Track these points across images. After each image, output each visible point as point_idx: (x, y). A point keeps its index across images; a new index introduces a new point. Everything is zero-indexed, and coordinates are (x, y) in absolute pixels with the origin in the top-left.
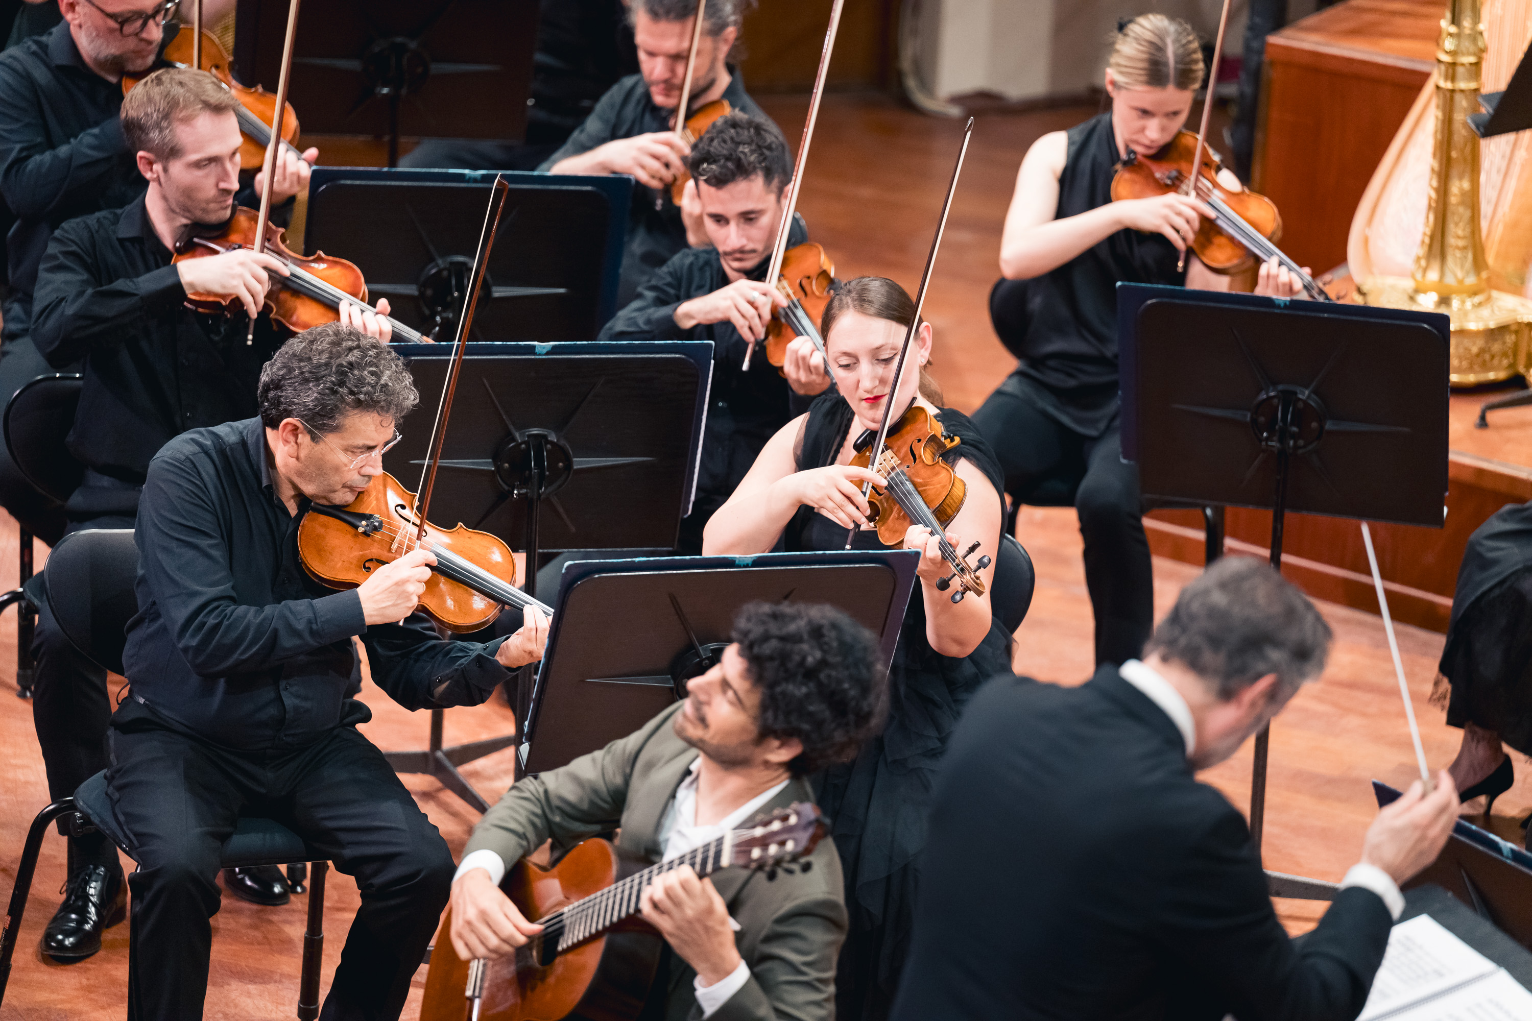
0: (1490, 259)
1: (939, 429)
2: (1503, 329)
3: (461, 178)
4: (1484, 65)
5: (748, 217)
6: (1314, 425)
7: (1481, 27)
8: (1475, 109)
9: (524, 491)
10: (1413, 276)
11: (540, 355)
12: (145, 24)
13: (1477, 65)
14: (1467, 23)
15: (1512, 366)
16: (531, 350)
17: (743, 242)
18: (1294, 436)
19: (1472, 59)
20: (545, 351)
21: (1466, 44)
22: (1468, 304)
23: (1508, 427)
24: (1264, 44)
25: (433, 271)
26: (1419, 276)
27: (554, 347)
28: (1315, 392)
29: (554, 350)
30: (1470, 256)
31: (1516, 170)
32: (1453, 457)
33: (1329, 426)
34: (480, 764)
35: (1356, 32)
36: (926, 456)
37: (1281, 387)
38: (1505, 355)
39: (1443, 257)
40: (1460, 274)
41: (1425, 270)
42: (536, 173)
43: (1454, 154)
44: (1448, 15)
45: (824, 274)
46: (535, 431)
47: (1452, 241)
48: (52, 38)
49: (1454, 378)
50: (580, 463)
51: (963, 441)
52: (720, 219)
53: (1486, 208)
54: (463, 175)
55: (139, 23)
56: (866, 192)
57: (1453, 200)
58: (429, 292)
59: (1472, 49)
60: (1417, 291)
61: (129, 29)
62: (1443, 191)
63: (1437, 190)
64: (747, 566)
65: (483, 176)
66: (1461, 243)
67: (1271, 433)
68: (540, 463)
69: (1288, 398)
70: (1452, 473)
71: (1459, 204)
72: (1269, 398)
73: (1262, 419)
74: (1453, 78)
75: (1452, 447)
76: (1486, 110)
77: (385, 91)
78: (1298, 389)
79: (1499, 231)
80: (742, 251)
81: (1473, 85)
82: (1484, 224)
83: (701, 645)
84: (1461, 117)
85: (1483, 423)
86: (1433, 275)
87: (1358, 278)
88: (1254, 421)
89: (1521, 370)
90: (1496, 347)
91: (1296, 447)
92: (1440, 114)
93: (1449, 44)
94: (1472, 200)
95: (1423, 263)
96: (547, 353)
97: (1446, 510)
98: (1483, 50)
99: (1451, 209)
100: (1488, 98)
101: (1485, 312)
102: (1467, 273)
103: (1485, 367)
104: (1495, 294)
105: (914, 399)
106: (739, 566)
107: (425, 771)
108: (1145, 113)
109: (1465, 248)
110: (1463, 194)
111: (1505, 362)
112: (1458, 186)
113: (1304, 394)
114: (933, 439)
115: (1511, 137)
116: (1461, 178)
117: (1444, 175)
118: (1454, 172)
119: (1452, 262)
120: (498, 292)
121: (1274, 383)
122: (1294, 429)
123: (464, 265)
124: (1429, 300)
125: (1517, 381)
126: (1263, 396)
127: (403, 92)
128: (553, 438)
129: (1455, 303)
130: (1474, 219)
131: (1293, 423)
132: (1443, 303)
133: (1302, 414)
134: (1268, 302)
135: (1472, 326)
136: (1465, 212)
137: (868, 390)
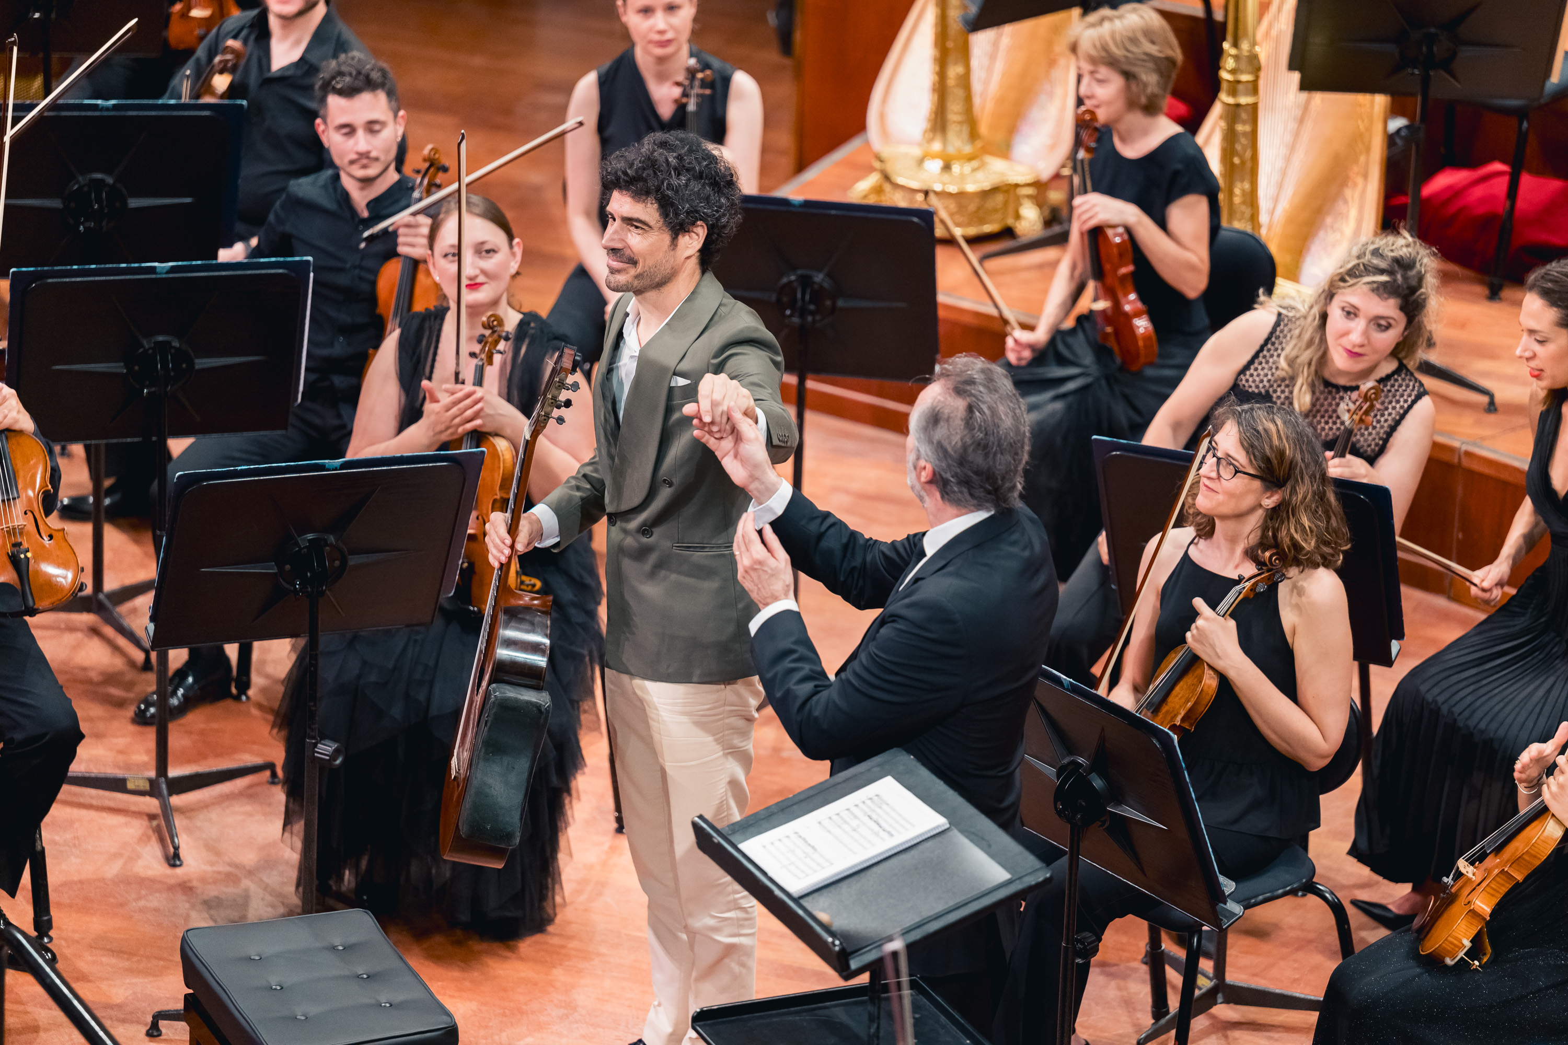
0: (983, 129)
2: (995, 190)
5: (372, 127)
6: (828, 303)
8: (965, 8)
9: (153, 389)
10: (920, 145)
11: (160, 274)
15: (1003, 219)
16: (153, 270)
17: (370, 149)
18: (812, 313)
20: (165, 271)
22: (967, 170)
25: (76, 187)
26: (925, 146)
27: (172, 267)
28: (829, 275)
29: (173, 270)
30: (966, 129)
31: (1001, 53)
33: (840, 303)
37: (800, 272)
38: (996, 211)
39: (944, 129)
40: (959, 144)
41: (931, 140)
42: (160, 102)
43: (950, 44)
46: (161, 338)
47: (951, 117)
50: (202, 363)
52: (348, 129)
53: (977, 86)
54: (97, 105)
56: (478, 61)
57: (951, 82)
58: (72, 205)
60: (924, 159)
62: (942, 74)
63: (938, 74)
64: (336, 469)
65: (114, 105)
66: (959, 118)
67: (794, 310)
68: (165, 365)
69: (806, 281)
71: (956, 85)
72: (791, 282)
73: (785, 299)
76: (972, 9)
77: (37, 15)
78: (814, 273)
79: (990, 106)
80: (367, 156)
82: (977, 101)
83: (299, 536)
84: (955, 14)
86: (937, 146)
87: (876, 145)
88: (779, 301)
89: (1010, 222)
90: (990, 205)
91: (814, 321)
92: (936, 14)
94: (965, 81)
95: (929, 135)
96: (167, 273)
99: (949, 90)
101: (980, 175)
102: (965, 143)
103: (982, 221)
104: (987, 158)
106: (329, 470)
107: (89, 610)
109: (960, 123)
110: (958, 77)
111: (997, 217)
112: (955, 71)
113: (819, 277)
115: (996, 30)
116: (956, 63)
117: (942, 62)
118: (951, 59)
119: (952, 135)
120: (134, 203)
121: (794, 268)
122: (812, 307)
123: (102, 181)
124: (934, 166)
125: (1008, 233)
126: (785, 280)
127: (53, 16)
128: (176, 344)
129: (956, 168)
130: (968, 99)
131: (811, 302)
132: (947, 167)
133: (818, 295)
134: (785, 202)
135: (971, 188)
136: (960, 93)
137: (470, 279)
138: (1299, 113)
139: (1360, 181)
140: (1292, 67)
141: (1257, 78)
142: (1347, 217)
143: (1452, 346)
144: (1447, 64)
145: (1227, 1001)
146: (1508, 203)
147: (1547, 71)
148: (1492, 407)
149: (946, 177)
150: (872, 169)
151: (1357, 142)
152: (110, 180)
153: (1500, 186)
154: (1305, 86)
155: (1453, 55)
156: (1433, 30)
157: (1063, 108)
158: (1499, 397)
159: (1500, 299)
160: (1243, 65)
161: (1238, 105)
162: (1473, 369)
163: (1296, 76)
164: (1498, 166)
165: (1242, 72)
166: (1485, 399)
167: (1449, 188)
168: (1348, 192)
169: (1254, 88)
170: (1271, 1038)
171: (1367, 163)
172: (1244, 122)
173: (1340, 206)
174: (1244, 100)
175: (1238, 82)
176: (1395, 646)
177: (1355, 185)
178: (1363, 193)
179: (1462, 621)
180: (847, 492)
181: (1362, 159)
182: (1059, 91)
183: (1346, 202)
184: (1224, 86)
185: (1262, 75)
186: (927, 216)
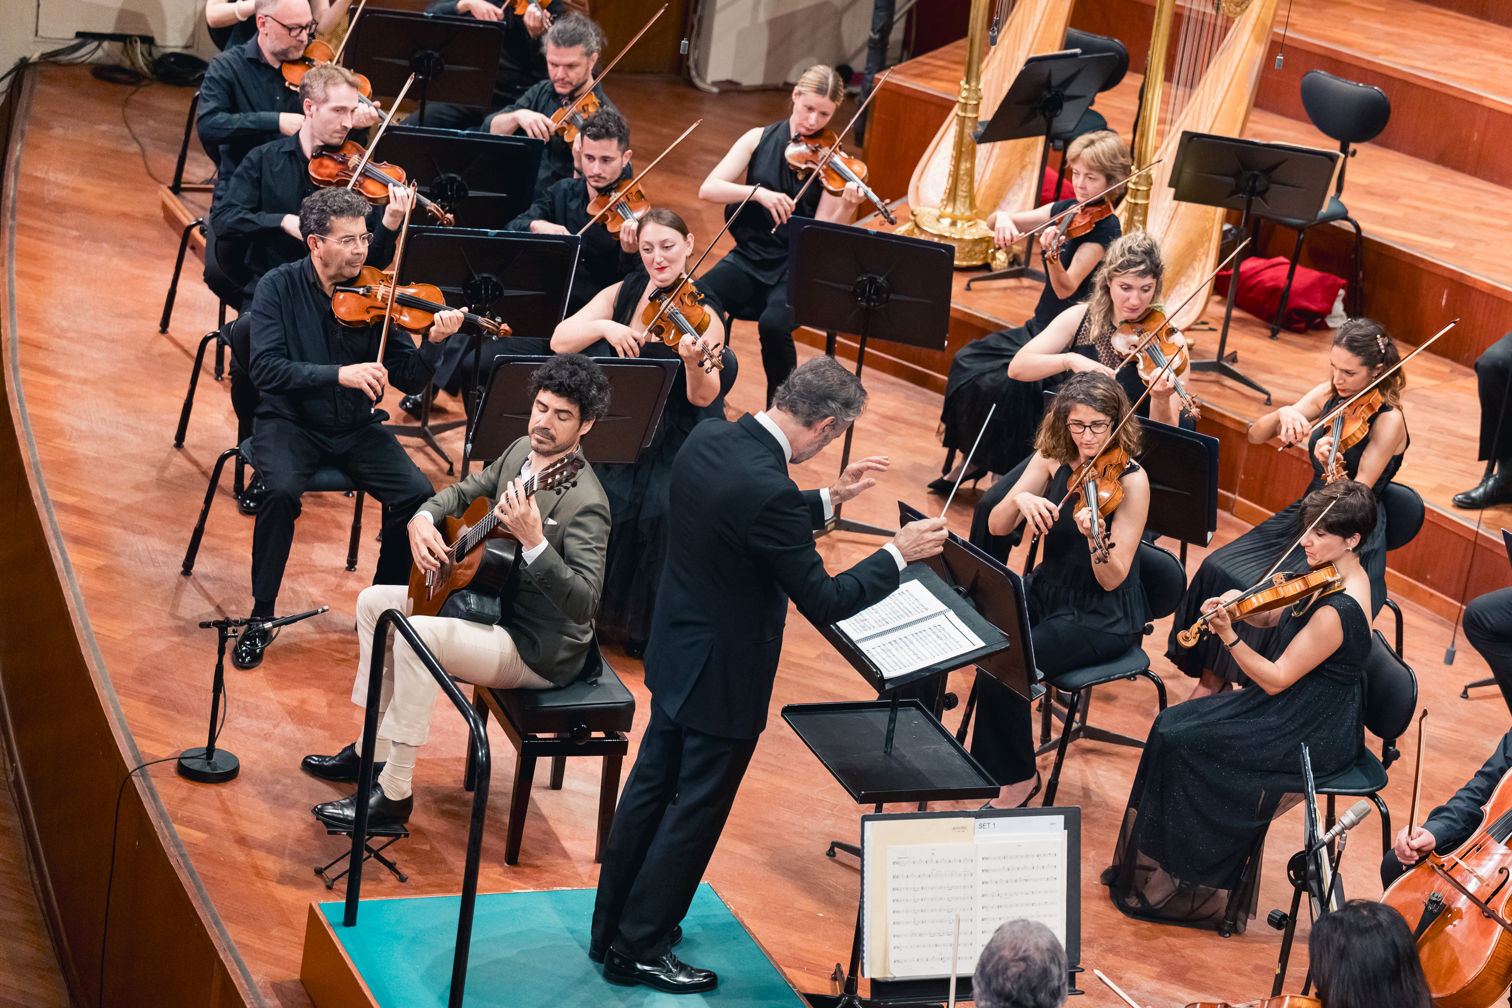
0: (978, 203)
1: (694, 289)
2: (981, 240)
3: (456, 134)
4: (981, 106)
5: (605, 159)
6: (884, 296)
7: (980, 86)
8: (975, 128)
9: (478, 306)
10: (939, 208)
11: (490, 236)
12: (301, 32)
13: (977, 105)
14: (973, 84)
15: (985, 258)
16: (486, 233)
17: (601, 172)
18: (874, 301)
19: (975, 102)
20: (492, 235)
21: (973, 95)
22: (966, 226)
23: (981, 291)
24: (873, 78)
25: (438, 181)
26: (942, 209)
27: (495, 233)
28: (886, 279)
29: (498, 235)
30: (968, 202)
31: (993, 159)
32: (952, 305)
33: (892, 296)
34: (448, 434)
35: (918, 76)
36: (687, 300)
37: (869, 275)
38: (981, 253)
39: (955, 200)
40: (963, 210)
41: (946, 206)
43: (963, 149)
44: (965, 79)
45: (639, 191)
46: (485, 275)
47: (960, 193)
48: (248, 46)
49: (956, 263)
50: (508, 293)
51: (706, 296)
52: (591, 158)
53: (977, 177)
55: (298, 31)
57: (962, 172)
58: (436, 191)
59: (975, 97)
60: (941, 217)
61: (294, 33)
62: (957, 167)
63: (954, 166)
66: (964, 194)
67: (862, 297)
68: (487, 292)
69: (872, 281)
70: (952, 314)
71: (965, 174)
72: (863, 280)
73: (859, 291)
74: (965, 111)
75: (952, 300)
76: (981, 130)
77: (421, 77)
78: (878, 277)
79: (983, 189)
80: (599, 176)
81: (975, 115)
82: (976, 185)
84: (968, 131)
85: (968, 288)
86: (949, 210)
87: (912, 206)
88: (855, 290)
89: (989, 261)
90: (978, 249)
91: (875, 306)
92: (958, 129)
93: (964, 94)
94: (971, 173)
95: (945, 203)
96: (494, 236)
97: (946, 343)
98: (981, 98)
99: (960, 177)
100: (982, 123)
101: (973, 230)
102: (966, 210)
103: (972, 258)
104: (979, 221)
105: (681, 274)
107: (418, 436)
108: (811, 109)
109: (965, 197)
110: (967, 169)
111: (982, 257)
112: (965, 165)
113: (880, 280)
114: (692, 293)
115: (992, 144)
116: (966, 161)
117: (958, 159)
118: (963, 159)
119: (959, 203)
120: (471, 193)
121: (866, 273)
122: (874, 297)
123: (455, 178)
124: (946, 222)
125: (987, 267)
126: (860, 279)
127: (430, 78)
128: (494, 279)
129: (959, 224)
130: (971, 182)
131: (874, 294)
132: (954, 224)
133: (879, 290)
134: (865, 232)
135: (967, 237)
136: (967, 179)
137: (658, 264)
138: (1172, 213)
139: (1204, 258)
140: (1171, 185)
141: (1149, 190)
142: (1194, 278)
143: (1247, 363)
144: (1262, 194)
145: (1085, 737)
146: (1288, 282)
147: (1320, 207)
148: (1268, 402)
149: (953, 230)
150: (908, 220)
151: (1204, 235)
152: (459, 179)
153: (1283, 271)
154: (1177, 197)
155: (1267, 189)
156: (1256, 173)
157: (1028, 195)
158: (1273, 397)
159: (1277, 339)
160: (1142, 181)
161: (1136, 204)
162: (1259, 378)
163: (1172, 190)
164: (1282, 259)
165: (1141, 185)
166: (1265, 397)
167: (1253, 268)
168: (1196, 264)
169: (1147, 196)
170: (1108, 761)
171: (1209, 247)
172: (1139, 215)
173: (1190, 272)
174: (1140, 201)
175: (1138, 190)
176: (1210, 535)
177: (1201, 260)
178: (1205, 264)
179: (1238, 528)
180: (876, 413)
181: (1206, 245)
182: (1026, 185)
183: (1194, 270)
184: (1130, 191)
185: (1152, 187)
186: (951, 249)
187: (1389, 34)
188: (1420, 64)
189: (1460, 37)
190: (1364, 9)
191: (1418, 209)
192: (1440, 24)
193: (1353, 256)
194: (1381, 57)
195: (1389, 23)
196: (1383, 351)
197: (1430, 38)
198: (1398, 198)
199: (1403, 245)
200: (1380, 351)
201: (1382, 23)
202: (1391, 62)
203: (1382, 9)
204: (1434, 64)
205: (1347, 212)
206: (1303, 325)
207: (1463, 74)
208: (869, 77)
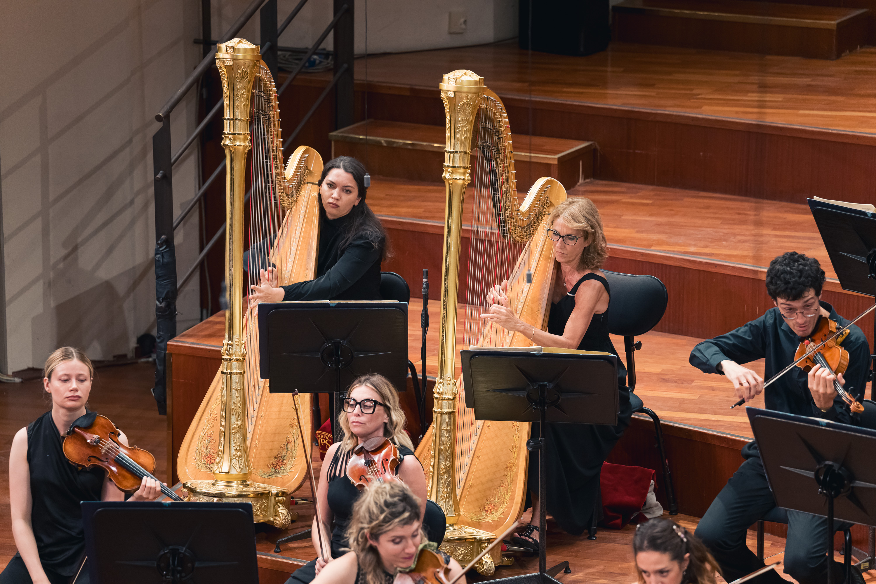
6: (189, 565)
13: (243, 360)
14: (237, 339)
15: (266, 515)
18: (179, 572)
19: (240, 357)
21: (237, 350)
24: (166, 345)
28: (188, 548)
30: (243, 460)
33: (197, 565)
37: (171, 547)
38: (263, 509)
40: (239, 469)
47: (233, 452)
57: (233, 431)
59: (239, 352)
62: (227, 426)
63: (224, 427)
66: (238, 454)
67: (168, 571)
69: (175, 553)
71: (237, 432)
72: (165, 554)
73: (162, 565)
74: (230, 367)
78: (179, 548)
81: (241, 371)
88: (158, 566)
89: (271, 518)
90: (258, 506)
91: (181, 578)
99: (232, 435)
101: (251, 488)
102: (242, 469)
110: (239, 427)
111: (263, 513)
112: (236, 424)
113: (183, 550)
116: (237, 419)
117: (228, 418)
118: (234, 417)
121: (167, 545)
122: (180, 568)
124: (222, 484)
126: (162, 553)
129: (235, 485)
130: (244, 441)
131: (178, 565)
133: (183, 560)
136: (239, 437)
154: (478, 417)
156: (543, 383)
163: (472, 411)
165: (446, 394)
186: (248, 507)
187: (659, 225)
188: (692, 249)
189: (728, 216)
190: (633, 204)
191: (713, 389)
192: (708, 207)
193: (656, 446)
194: (653, 248)
195: (658, 215)
196: (685, 540)
197: (699, 222)
198: (693, 381)
199: (702, 426)
200: (682, 540)
201: (651, 215)
202: (664, 251)
203: (650, 202)
204: (706, 247)
205: (642, 404)
206: (618, 521)
207: (735, 253)
208: (162, 345)
